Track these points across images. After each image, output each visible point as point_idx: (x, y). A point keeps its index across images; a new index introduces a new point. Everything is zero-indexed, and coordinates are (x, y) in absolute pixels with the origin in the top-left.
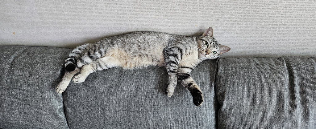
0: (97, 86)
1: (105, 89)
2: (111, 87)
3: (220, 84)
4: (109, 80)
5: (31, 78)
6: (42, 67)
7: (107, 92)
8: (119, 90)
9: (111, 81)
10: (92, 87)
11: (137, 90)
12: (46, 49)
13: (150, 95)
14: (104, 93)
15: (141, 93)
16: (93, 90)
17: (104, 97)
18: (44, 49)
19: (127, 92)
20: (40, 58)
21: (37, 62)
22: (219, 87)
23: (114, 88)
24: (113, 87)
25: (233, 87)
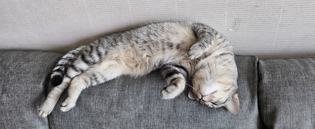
0: (92, 104)
1: (104, 108)
2: (111, 105)
3: (267, 98)
4: (108, 96)
5: (5, 95)
6: (19, 79)
7: (107, 113)
8: (122, 110)
9: (111, 97)
10: (85, 105)
11: (148, 109)
12: (24, 54)
13: (166, 116)
14: (102, 114)
15: (153, 113)
16: (88, 109)
17: (102, 119)
18: (21, 55)
19: (133, 112)
20: (16, 66)
21: (12, 73)
22: (266, 104)
23: (115, 107)
24: (114, 105)
25: (287, 104)
